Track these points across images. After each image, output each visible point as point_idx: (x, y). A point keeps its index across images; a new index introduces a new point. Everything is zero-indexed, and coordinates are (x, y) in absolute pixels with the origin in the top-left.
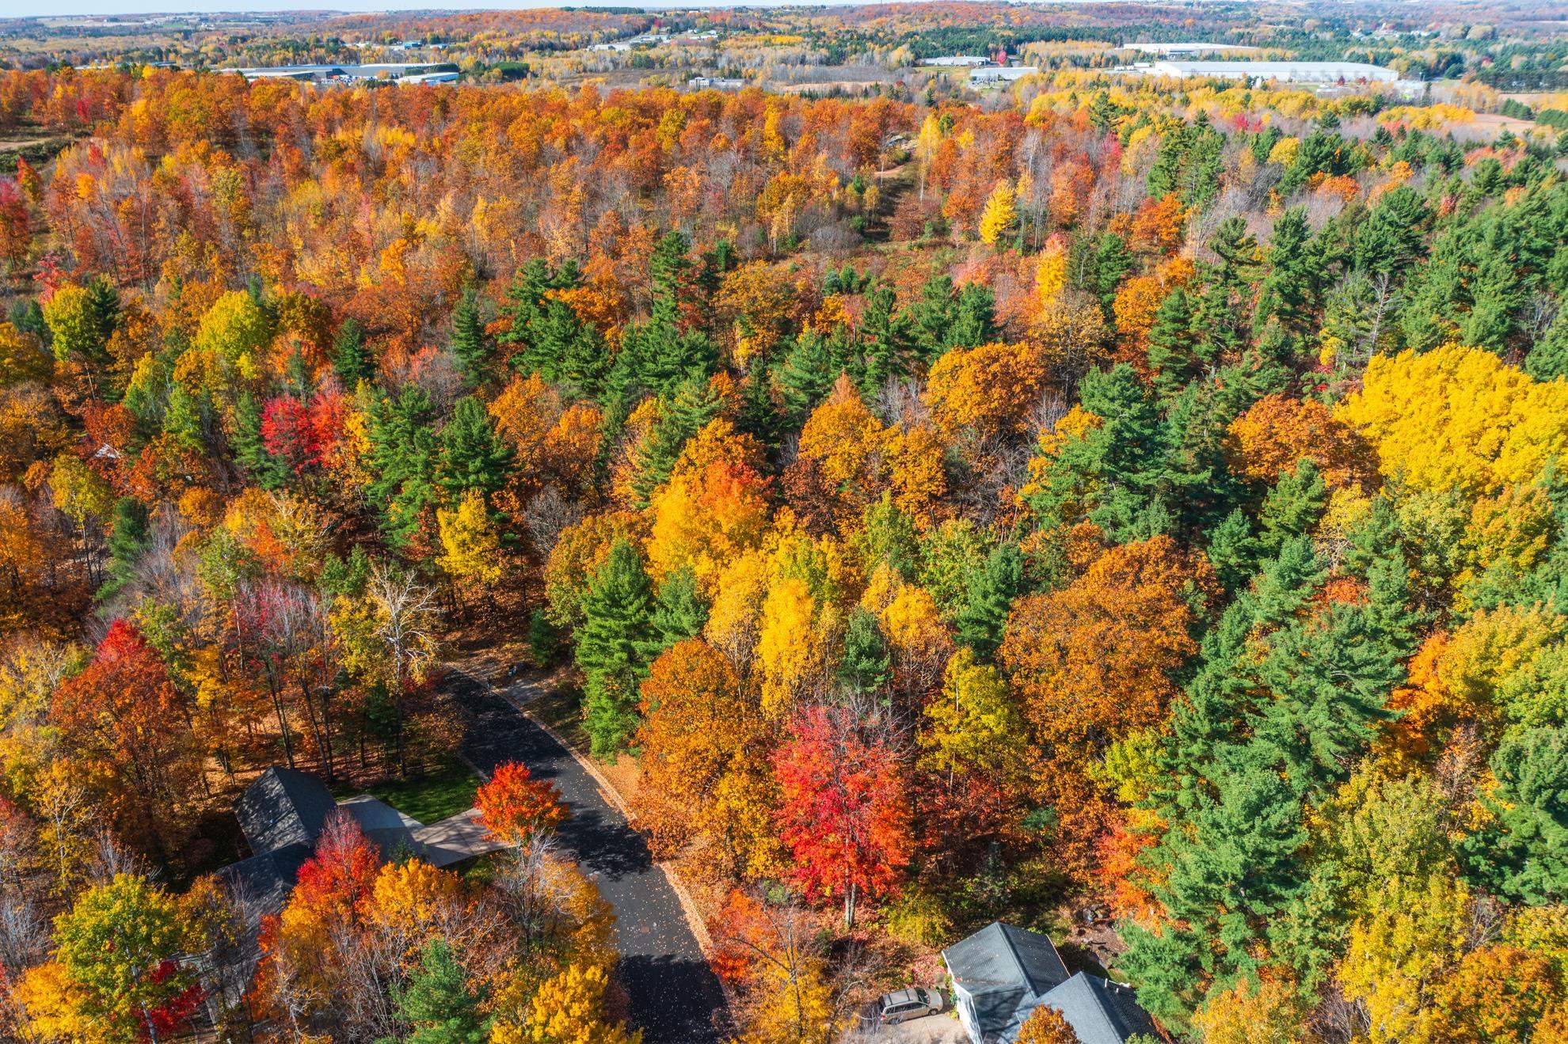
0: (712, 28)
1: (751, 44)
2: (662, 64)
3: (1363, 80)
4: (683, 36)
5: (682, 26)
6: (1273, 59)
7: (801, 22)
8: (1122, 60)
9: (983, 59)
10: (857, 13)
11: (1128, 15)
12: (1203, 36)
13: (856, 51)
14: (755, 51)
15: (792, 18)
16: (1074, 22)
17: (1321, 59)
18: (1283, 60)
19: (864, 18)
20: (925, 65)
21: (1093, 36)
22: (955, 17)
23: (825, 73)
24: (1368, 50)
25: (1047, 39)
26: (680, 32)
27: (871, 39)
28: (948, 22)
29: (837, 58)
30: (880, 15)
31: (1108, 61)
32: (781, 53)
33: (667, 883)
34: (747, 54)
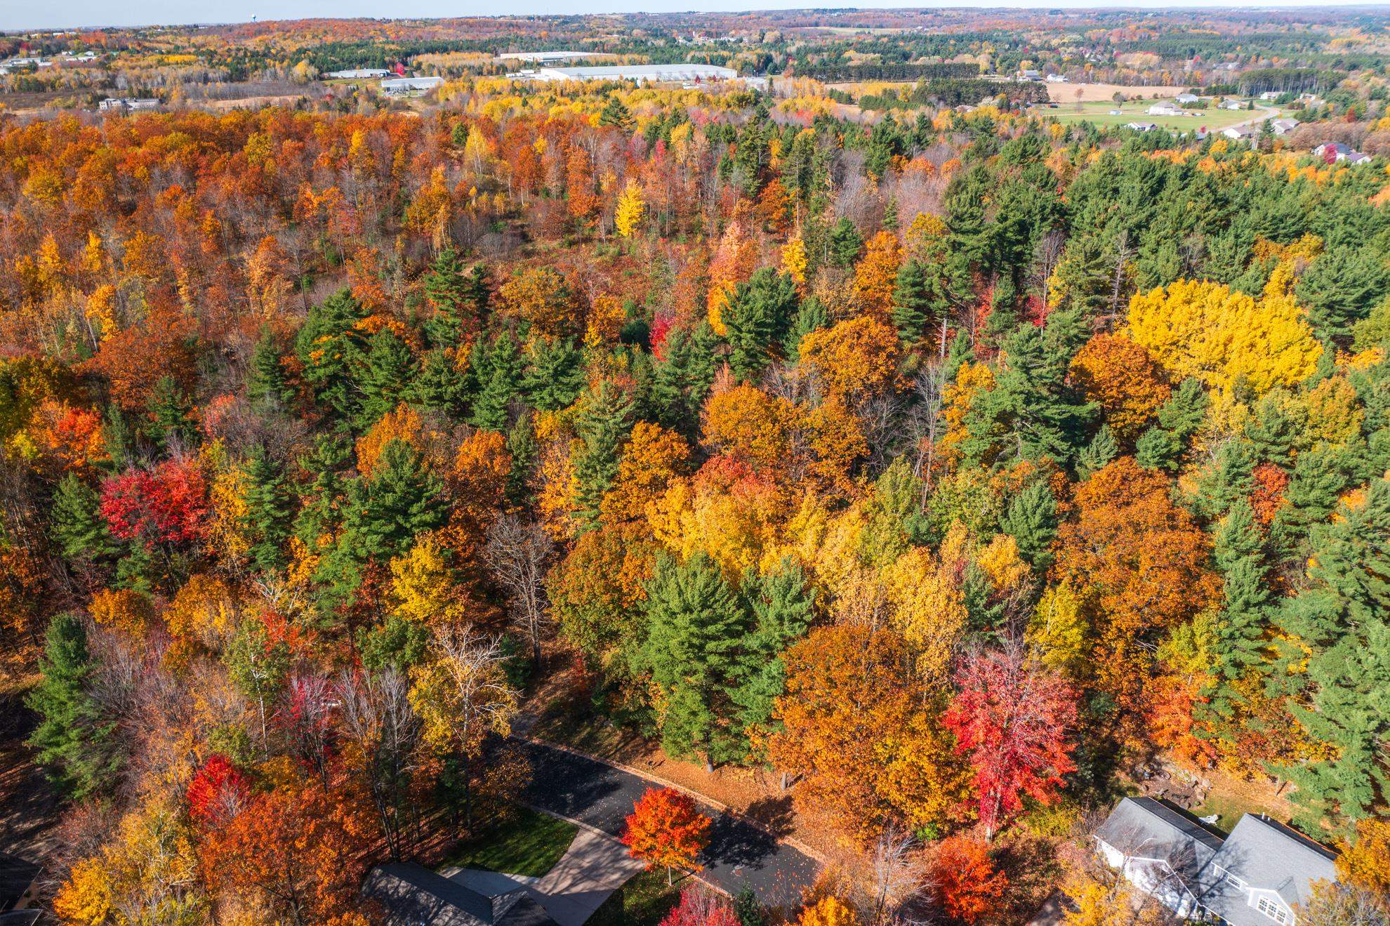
0: (88, 49)
1: (143, 63)
2: (53, 86)
3: (714, 79)
4: (58, 57)
5: (53, 48)
6: (633, 63)
7: (181, 41)
8: (509, 68)
9: (384, 71)
10: (236, 31)
11: (485, 29)
12: (563, 45)
13: (256, 68)
14: (153, 71)
15: (169, 38)
16: (444, 35)
17: (668, 62)
18: (641, 63)
19: (244, 36)
20: (330, 78)
21: (470, 47)
22: (335, 34)
23: (237, 89)
24: (704, 54)
25: (432, 50)
26: (54, 55)
27: (265, 55)
28: (330, 39)
29: (238, 75)
30: (260, 33)
31: (498, 69)
32: (182, 72)
33: (806, 857)
34: (144, 74)
